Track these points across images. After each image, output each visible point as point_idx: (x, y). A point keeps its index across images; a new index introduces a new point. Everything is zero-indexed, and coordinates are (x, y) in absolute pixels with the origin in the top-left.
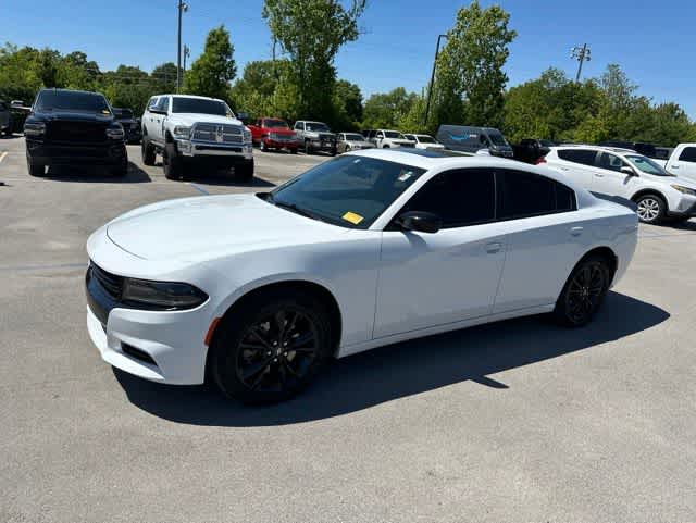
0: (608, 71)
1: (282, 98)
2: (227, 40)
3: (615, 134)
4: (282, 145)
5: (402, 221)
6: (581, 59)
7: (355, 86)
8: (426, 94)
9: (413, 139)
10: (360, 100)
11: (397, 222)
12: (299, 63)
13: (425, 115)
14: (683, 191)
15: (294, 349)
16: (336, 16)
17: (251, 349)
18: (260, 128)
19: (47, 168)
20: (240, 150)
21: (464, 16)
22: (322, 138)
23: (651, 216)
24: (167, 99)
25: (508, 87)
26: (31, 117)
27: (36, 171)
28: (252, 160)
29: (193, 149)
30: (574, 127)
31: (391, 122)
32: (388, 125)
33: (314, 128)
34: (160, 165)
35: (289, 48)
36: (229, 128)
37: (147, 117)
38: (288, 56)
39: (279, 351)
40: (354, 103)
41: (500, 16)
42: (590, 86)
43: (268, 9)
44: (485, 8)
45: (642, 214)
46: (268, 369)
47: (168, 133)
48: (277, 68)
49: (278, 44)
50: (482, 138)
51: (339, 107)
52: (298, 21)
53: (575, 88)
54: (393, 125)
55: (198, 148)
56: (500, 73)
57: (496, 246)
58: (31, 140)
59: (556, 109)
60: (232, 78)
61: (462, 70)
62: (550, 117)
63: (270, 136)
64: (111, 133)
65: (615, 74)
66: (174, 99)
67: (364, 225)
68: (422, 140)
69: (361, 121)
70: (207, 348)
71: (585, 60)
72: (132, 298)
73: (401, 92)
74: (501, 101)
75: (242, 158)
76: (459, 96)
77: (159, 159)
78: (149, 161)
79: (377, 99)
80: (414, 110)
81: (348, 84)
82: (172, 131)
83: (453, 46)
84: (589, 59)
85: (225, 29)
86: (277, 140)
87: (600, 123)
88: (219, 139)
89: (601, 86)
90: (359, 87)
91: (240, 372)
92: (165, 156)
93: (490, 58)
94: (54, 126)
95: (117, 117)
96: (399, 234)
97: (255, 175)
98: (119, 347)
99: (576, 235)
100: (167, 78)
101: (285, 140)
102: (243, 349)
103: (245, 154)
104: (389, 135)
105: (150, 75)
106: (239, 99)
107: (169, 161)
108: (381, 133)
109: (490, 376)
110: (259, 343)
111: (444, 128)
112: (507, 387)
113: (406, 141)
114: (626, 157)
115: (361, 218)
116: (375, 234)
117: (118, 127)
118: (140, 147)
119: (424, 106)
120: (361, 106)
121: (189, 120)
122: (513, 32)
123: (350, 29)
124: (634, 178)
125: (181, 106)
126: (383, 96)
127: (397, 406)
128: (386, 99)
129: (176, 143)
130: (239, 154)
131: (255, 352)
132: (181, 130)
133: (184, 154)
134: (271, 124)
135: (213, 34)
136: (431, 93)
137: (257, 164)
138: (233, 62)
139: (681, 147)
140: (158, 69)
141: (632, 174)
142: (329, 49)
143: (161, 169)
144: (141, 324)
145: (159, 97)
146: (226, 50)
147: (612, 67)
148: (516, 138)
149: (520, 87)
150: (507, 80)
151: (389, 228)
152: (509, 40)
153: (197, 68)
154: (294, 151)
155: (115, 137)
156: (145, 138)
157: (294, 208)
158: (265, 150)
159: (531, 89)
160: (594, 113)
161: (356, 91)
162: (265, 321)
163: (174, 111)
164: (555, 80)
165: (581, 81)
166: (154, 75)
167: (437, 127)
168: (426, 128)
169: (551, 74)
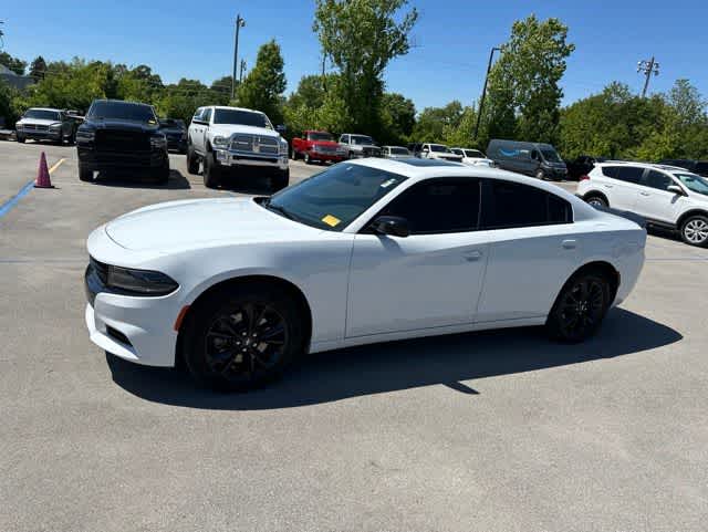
0: (677, 87)
1: (329, 112)
2: (278, 54)
3: (682, 153)
4: (327, 158)
5: (378, 225)
6: (648, 73)
7: (409, 101)
8: (477, 108)
9: (460, 153)
10: (413, 114)
11: (372, 225)
12: (348, 77)
13: (475, 130)
15: (264, 341)
16: (387, 30)
17: (223, 339)
18: (305, 139)
19: (96, 174)
20: (275, 161)
21: (517, 30)
22: (365, 152)
23: (699, 238)
26: (83, 126)
27: (85, 176)
28: (288, 170)
29: (231, 158)
30: (638, 144)
31: (439, 136)
32: (437, 139)
33: (358, 141)
34: (201, 174)
35: (338, 61)
36: (265, 139)
37: (193, 127)
38: (337, 71)
39: (248, 342)
40: (405, 118)
41: (559, 29)
42: (657, 101)
43: (319, 23)
44: (542, 22)
45: (690, 236)
46: (239, 358)
47: (209, 143)
48: (325, 82)
49: (328, 58)
50: (534, 154)
51: (387, 120)
52: (349, 35)
53: (641, 103)
54: (441, 138)
55: (235, 157)
56: (556, 88)
57: (476, 254)
58: (82, 148)
59: (619, 125)
60: (281, 91)
61: (515, 83)
62: (612, 133)
63: (315, 149)
64: (154, 142)
65: (684, 89)
66: (216, 110)
67: (339, 228)
68: (470, 155)
69: (409, 134)
70: (177, 333)
71: (652, 75)
72: (116, 284)
73: (455, 107)
74: (556, 116)
75: (278, 167)
76: (511, 111)
77: (201, 168)
78: (193, 169)
79: (431, 113)
80: (464, 124)
81: (401, 98)
82: (212, 141)
83: (504, 62)
84: (657, 73)
85: (277, 43)
86: (322, 153)
87: (666, 140)
89: (669, 101)
90: (413, 102)
91: (209, 358)
92: (205, 167)
93: (545, 72)
94: (101, 134)
95: (162, 127)
96: (373, 238)
98: (105, 330)
99: (568, 247)
100: (223, 90)
101: (329, 153)
102: (213, 338)
103: (281, 164)
104: (435, 149)
105: (209, 88)
106: (287, 114)
107: (208, 170)
108: (426, 147)
109: (464, 382)
110: (229, 333)
111: (494, 142)
112: (477, 393)
113: (452, 155)
114: (675, 175)
115: (339, 221)
116: (349, 236)
117: (162, 136)
118: (185, 156)
119: (475, 120)
120: (413, 121)
121: (227, 130)
122: (570, 46)
123: (400, 43)
124: (682, 197)
125: (223, 118)
126: (438, 110)
127: (360, 402)
128: (441, 113)
129: (215, 152)
130: (273, 165)
131: (225, 341)
132: (220, 140)
133: (222, 163)
134: (317, 136)
135: (265, 48)
136: (482, 106)
138: (283, 75)
140: (217, 83)
141: (680, 193)
142: (378, 64)
143: (201, 178)
144: (125, 309)
146: (277, 64)
147: (681, 82)
148: (572, 154)
149: (581, 103)
150: (562, 96)
151: (363, 231)
152: (566, 53)
153: (249, 81)
155: (158, 146)
156: (190, 148)
158: (309, 163)
159: (593, 103)
160: (660, 130)
161: (411, 106)
162: (235, 313)
163: (215, 122)
164: (618, 94)
165: (648, 95)
166: (213, 88)
167: (488, 142)
168: (475, 143)
169: (615, 88)
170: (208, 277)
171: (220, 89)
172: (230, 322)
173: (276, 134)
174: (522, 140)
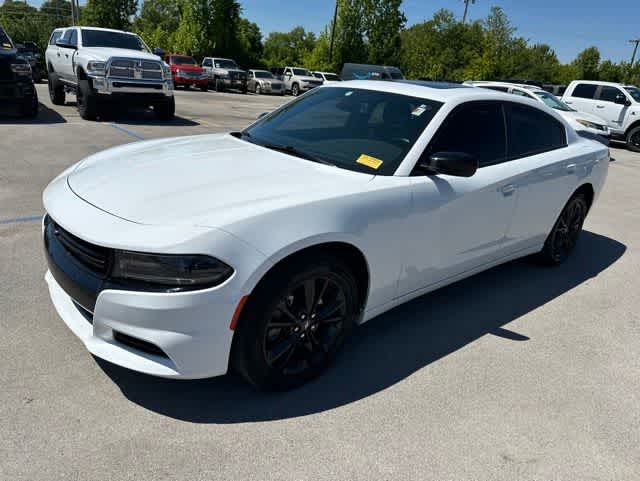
0: (492, 14)
4: (191, 82)
5: (427, 164)
7: (254, 25)
8: (329, 32)
9: (319, 76)
10: (260, 38)
11: (424, 165)
13: (330, 54)
14: (586, 125)
17: (276, 328)
20: (160, 87)
22: (232, 75)
24: (76, 31)
25: (407, 26)
28: (173, 97)
29: (111, 86)
30: (464, 66)
31: (296, 60)
32: (295, 63)
33: (223, 65)
34: (71, 104)
36: (147, 63)
37: (51, 50)
39: (307, 326)
40: (255, 38)
42: (477, 27)
47: (80, 70)
50: (384, 76)
51: (245, 44)
53: (463, 29)
54: (299, 63)
55: (115, 85)
56: (398, 13)
57: (511, 187)
59: (447, 50)
60: (133, 13)
62: (442, 58)
63: (180, 74)
64: (15, 69)
65: (497, 17)
66: (83, 31)
68: (329, 78)
69: (269, 59)
70: (232, 333)
71: (470, 2)
72: (127, 275)
73: (299, 32)
74: (398, 40)
75: (163, 95)
76: (360, 36)
77: (71, 97)
78: (59, 99)
79: (275, 37)
80: (318, 48)
82: (85, 67)
86: (187, 78)
87: (486, 63)
88: (138, 76)
89: (486, 27)
90: (258, 26)
92: (79, 95)
95: (21, 51)
96: (425, 179)
97: (176, 114)
99: (571, 172)
100: (58, 13)
101: (195, 78)
102: (269, 329)
103: (166, 91)
104: (297, 73)
105: (39, 10)
107: (83, 99)
108: (288, 70)
109: (505, 327)
110: (287, 319)
111: (348, 66)
112: (527, 338)
113: (314, 78)
114: (535, 93)
115: (381, 162)
117: (24, 62)
121: (103, 54)
125: (91, 40)
128: (285, 38)
129: (90, 80)
130: (160, 91)
132: (95, 65)
133: (100, 92)
134: (178, 61)
136: (334, 32)
137: (178, 102)
139: (574, 85)
140: (47, 4)
143: (73, 109)
145: (64, 30)
147: (495, 9)
150: (405, 20)
154: (204, 89)
155: (22, 73)
159: (427, 28)
160: (481, 52)
161: (256, 29)
163: (85, 44)
164: (445, 20)
165: (467, 21)
166: (44, 10)
167: (342, 66)
168: (331, 66)
169: (441, 16)
171: (52, 12)
172: (287, 305)
173: (158, 58)
174: (371, 63)
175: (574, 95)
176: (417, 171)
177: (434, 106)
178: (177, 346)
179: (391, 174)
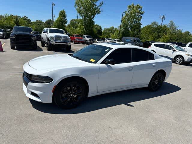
0: (170, 23)
1: (79, 29)
2: (65, 13)
3: (172, 40)
4: (80, 42)
5: (106, 61)
6: (163, 19)
7: (100, 26)
9: (115, 40)
10: (101, 30)
11: (104, 62)
12: (84, 20)
13: (119, 34)
15: (75, 94)
16: (95, 7)
17: (65, 94)
18: (73, 37)
19: (16, 47)
20: (67, 43)
21: (129, 7)
22: (90, 40)
23: (180, 62)
24: (48, 29)
25: (142, 27)
26: (12, 34)
27: (13, 48)
28: (71, 46)
29: (55, 42)
30: (161, 38)
31: (109, 36)
32: (109, 37)
33: (88, 37)
34: (46, 47)
35: (82, 15)
36: (64, 37)
37: (43, 34)
38: (81, 18)
39: (72, 95)
40: (100, 31)
41: (140, 7)
42: (165, 26)
43: (76, 5)
44: (135, 5)
45: (177, 62)
46: (69, 100)
47: (48, 38)
48: (78, 21)
49: (79, 15)
50: (134, 40)
51: (95, 32)
52: (85, 8)
53: (161, 27)
54: (110, 37)
55: (56, 42)
56: (140, 23)
57: (131, 69)
58: (11, 40)
59: (155, 33)
60: (66, 24)
61: (129, 22)
62: (154, 35)
63: (76, 39)
64: (32, 38)
65: (172, 24)
66: (50, 29)
67: (95, 62)
68: (118, 41)
69: (101, 35)
70: (53, 93)
71: (164, 19)
72: (34, 80)
73: (112, 28)
74: (140, 30)
75: (68, 45)
76: (128, 29)
77: (46, 45)
78: (43, 45)
79: (106, 30)
80: (115, 33)
81: (98, 26)
83: (127, 15)
84: (165, 19)
85: (64, 10)
86: (78, 40)
87: (167, 37)
88: (62, 40)
89: (168, 27)
91: (61, 100)
93: (137, 19)
94: (17, 36)
95: (35, 34)
96: (105, 65)
97: (71, 50)
98: (30, 93)
99: (154, 66)
100: (49, 23)
101: (80, 41)
102: (62, 94)
104: (108, 39)
105: (44, 22)
106: (68, 29)
107: (48, 46)
108: (106, 39)
109: (129, 103)
110: (67, 93)
111: (124, 37)
112: (133, 106)
113: (113, 41)
114: (173, 46)
115: (95, 61)
116: (98, 65)
117: (35, 36)
118: (41, 42)
119: (119, 32)
120: (101, 31)
121: (53, 35)
122: (143, 12)
123: (98, 11)
124: (175, 52)
125: (52, 31)
126: (108, 29)
127: (103, 110)
128: (109, 30)
129: (50, 41)
130: (67, 44)
131: (66, 95)
132: (51, 37)
133: (52, 44)
134: (76, 36)
135: (61, 12)
136: (120, 28)
138: (66, 19)
139: (189, 44)
140: (47, 21)
141: (174, 51)
142: (93, 16)
143: (46, 48)
144: (37, 87)
145: (46, 28)
146: (64, 16)
147: (171, 21)
148: (144, 41)
149: (146, 27)
150: (142, 25)
152: (142, 14)
153: (57, 21)
155: (34, 39)
156: (42, 39)
157: (78, 58)
158: (75, 43)
159: (148, 27)
160: (166, 34)
161: (100, 27)
162: (68, 87)
163: (50, 32)
164: (155, 25)
165: (163, 25)
166: (46, 23)
167: (122, 38)
168: (119, 38)
169: (154, 23)
170: (61, 77)
171: (48, 23)
172: (67, 90)
173: (67, 36)
174: (131, 37)
175: (189, 47)
176: (102, 63)
177: (111, 49)
178: (41, 95)
179: (96, 63)
